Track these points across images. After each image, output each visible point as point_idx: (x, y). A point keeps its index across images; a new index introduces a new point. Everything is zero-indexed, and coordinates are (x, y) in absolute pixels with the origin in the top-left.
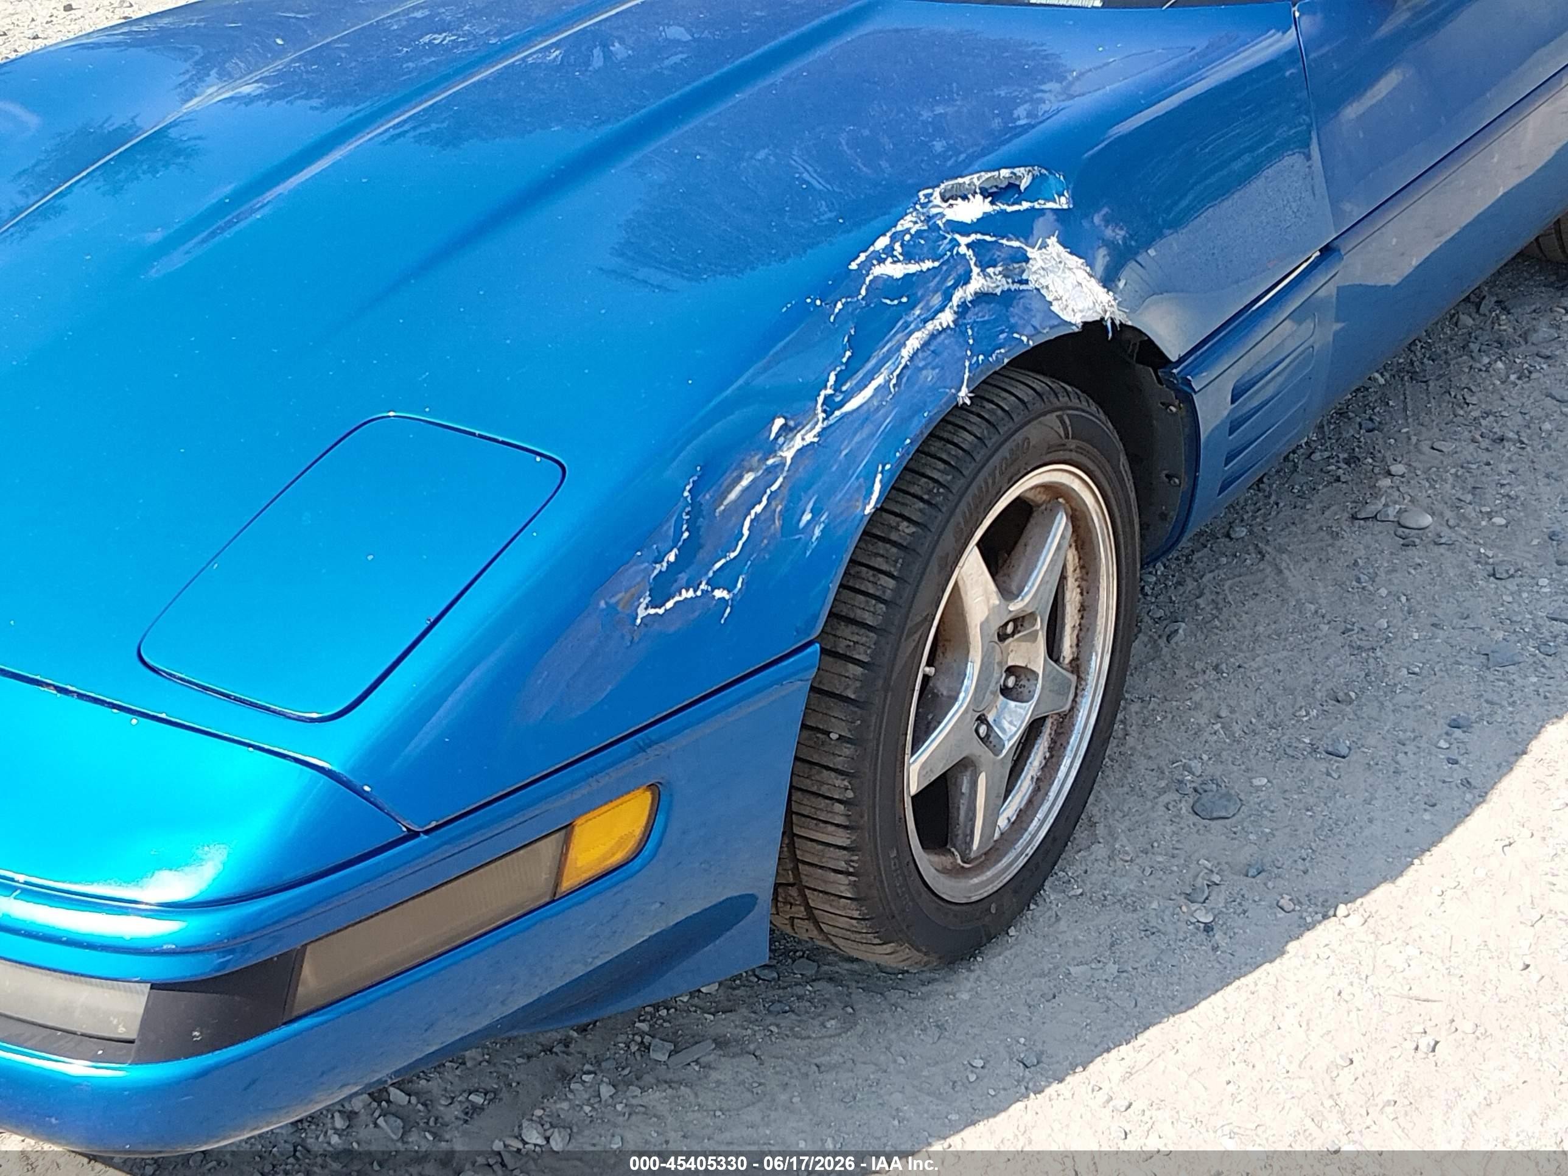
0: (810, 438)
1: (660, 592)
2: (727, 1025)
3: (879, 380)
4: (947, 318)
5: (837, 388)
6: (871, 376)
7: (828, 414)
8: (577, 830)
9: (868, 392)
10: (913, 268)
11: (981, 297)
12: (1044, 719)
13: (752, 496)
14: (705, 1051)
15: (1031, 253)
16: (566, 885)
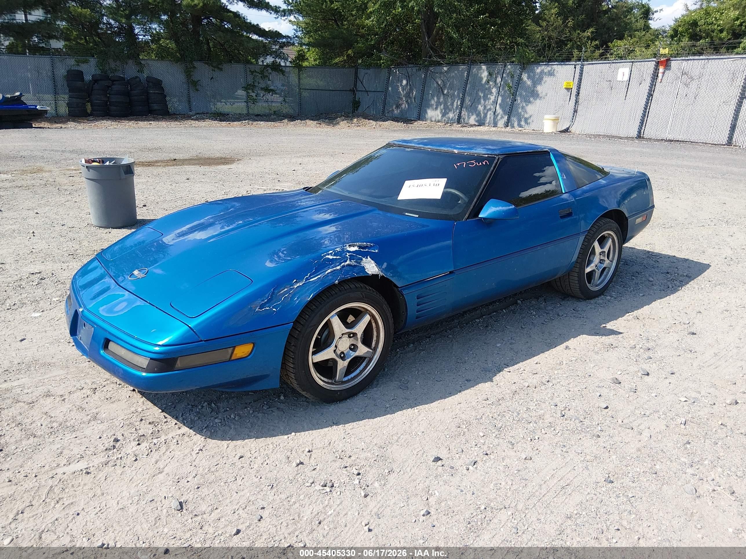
0: (301, 284)
1: (261, 307)
2: (282, 406)
3: (319, 276)
4: (338, 268)
5: (310, 276)
6: (317, 275)
7: (306, 281)
8: (236, 349)
9: (316, 278)
10: (335, 257)
11: (349, 265)
12: (365, 358)
13: (286, 293)
14: (274, 409)
15: (364, 259)
16: (233, 358)
